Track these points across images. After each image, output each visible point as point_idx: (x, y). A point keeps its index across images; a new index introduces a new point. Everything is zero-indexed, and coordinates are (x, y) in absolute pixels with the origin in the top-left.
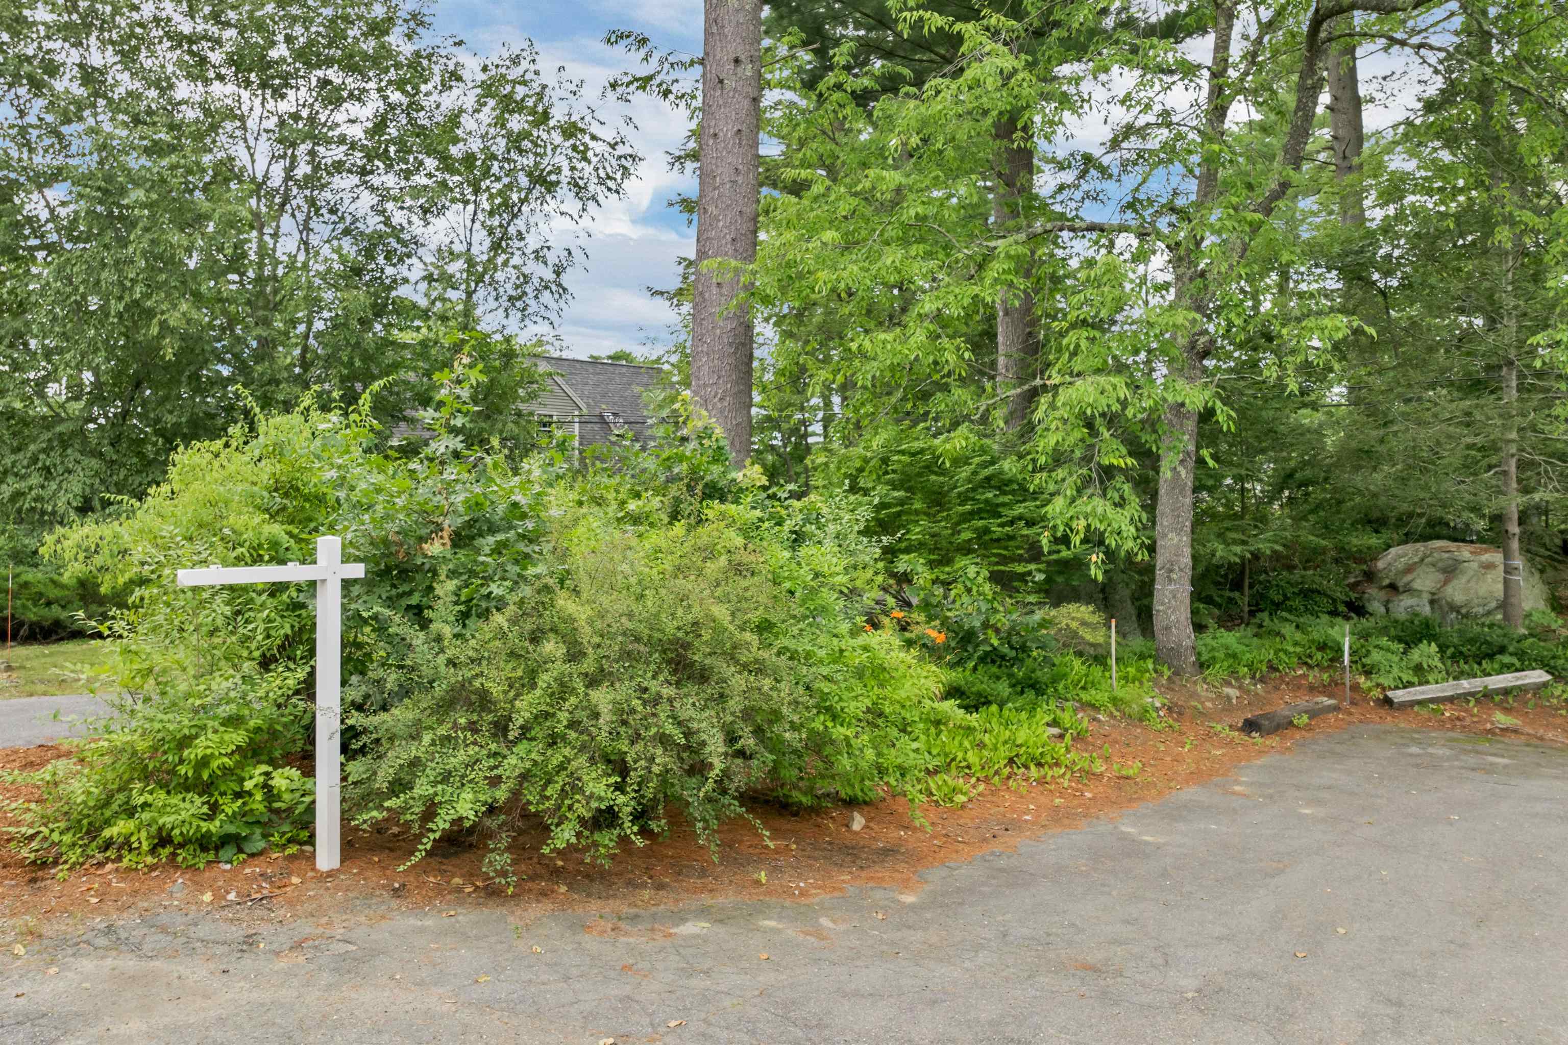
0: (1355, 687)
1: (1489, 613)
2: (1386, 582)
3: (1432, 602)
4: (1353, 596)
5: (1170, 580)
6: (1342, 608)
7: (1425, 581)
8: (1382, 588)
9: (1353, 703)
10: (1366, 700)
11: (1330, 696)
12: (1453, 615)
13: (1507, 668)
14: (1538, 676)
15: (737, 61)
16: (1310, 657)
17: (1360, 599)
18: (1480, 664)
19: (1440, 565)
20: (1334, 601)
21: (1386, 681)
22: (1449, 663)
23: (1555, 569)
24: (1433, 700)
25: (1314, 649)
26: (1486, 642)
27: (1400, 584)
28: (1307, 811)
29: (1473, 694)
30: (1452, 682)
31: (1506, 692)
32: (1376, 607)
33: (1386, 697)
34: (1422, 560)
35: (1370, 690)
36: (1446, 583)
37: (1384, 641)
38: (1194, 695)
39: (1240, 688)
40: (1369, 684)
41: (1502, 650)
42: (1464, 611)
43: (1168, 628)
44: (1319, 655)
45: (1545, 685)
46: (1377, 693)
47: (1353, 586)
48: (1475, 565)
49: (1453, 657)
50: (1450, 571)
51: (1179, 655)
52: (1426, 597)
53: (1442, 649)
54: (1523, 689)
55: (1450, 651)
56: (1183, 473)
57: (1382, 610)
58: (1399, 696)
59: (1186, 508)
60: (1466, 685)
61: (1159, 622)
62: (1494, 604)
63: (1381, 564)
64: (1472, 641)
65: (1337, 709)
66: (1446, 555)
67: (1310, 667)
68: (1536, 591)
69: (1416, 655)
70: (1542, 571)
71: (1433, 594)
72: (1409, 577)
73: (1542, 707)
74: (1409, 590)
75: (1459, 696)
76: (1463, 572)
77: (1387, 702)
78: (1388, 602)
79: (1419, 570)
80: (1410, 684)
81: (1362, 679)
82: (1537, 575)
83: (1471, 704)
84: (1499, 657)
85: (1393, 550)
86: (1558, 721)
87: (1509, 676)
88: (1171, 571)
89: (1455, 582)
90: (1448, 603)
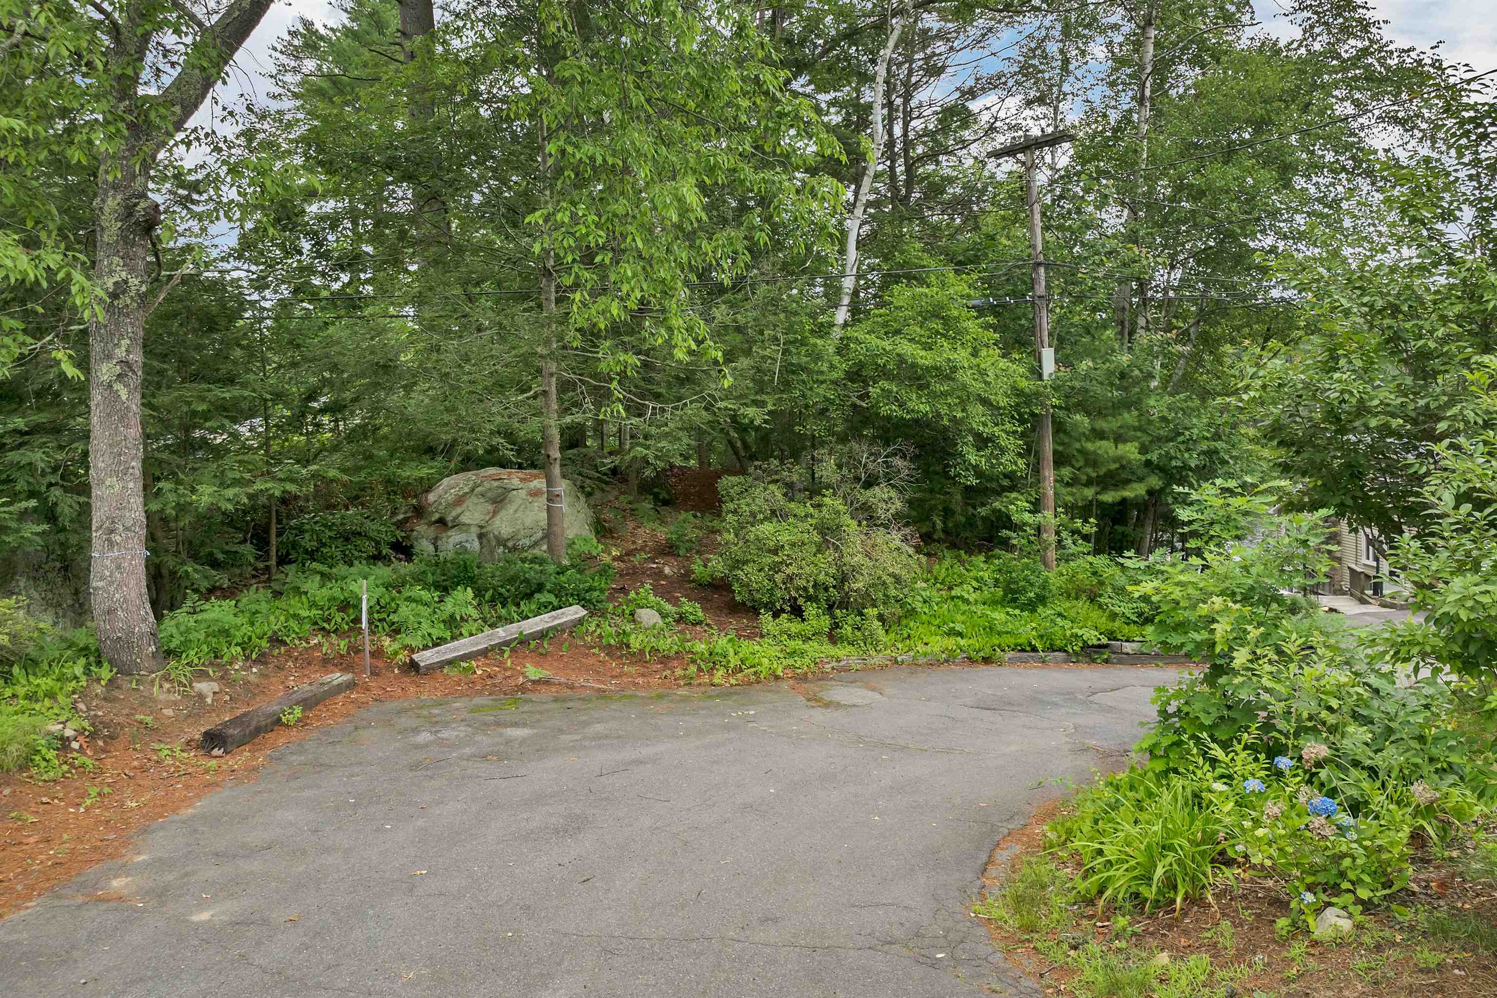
0: (377, 653)
1: (536, 544)
2: (437, 516)
3: (481, 536)
4: (400, 534)
5: (111, 544)
6: (385, 550)
7: (474, 513)
8: (431, 524)
9: (375, 673)
10: (389, 667)
11: (345, 670)
12: (501, 549)
13: (547, 607)
14: (574, 612)
16: (328, 620)
17: (408, 537)
18: (518, 605)
19: (489, 495)
20: (378, 543)
21: (414, 641)
22: (486, 608)
23: (603, 490)
24: (465, 657)
25: (333, 610)
26: (526, 581)
27: (450, 518)
28: (205, 916)
29: (507, 643)
30: (488, 631)
31: (542, 635)
32: (424, 546)
33: (412, 660)
34: (473, 490)
35: (396, 653)
36: (495, 513)
37: (418, 591)
38: (147, 702)
39: (224, 678)
40: (396, 646)
41: (540, 588)
42: (510, 544)
43: (110, 612)
44: (338, 617)
45: (580, 621)
46: (403, 657)
47: (400, 525)
48: (523, 493)
49: (492, 600)
50: (499, 500)
51: (130, 645)
52: (474, 530)
53: (479, 593)
54: (558, 630)
55: (488, 596)
56: (124, 394)
57: (431, 548)
58: (426, 658)
59: (131, 442)
60: (502, 633)
61: (98, 603)
62: (540, 534)
63: (432, 497)
64: (512, 580)
65: (351, 686)
66: (496, 484)
67: (326, 633)
68: (582, 516)
69: (449, 606)
70: (589, 495)
71: (481, 527)
72: (459, 510)
73: (577, 647)
74: (457, 525)
75: (493, 648)
76: (511, 502)
77: (413, 666)
78: (436, 539)
79: (469, 502)
80: (441, 641)
81: (387, 642)
82: (583, 499)
83: (506, 655)
84: (537, 596)
85: (446, 481)
86: (591, 661)
87: (546, 616)
88: (112, 531)
89: (504, 512)
90: (495, 537)
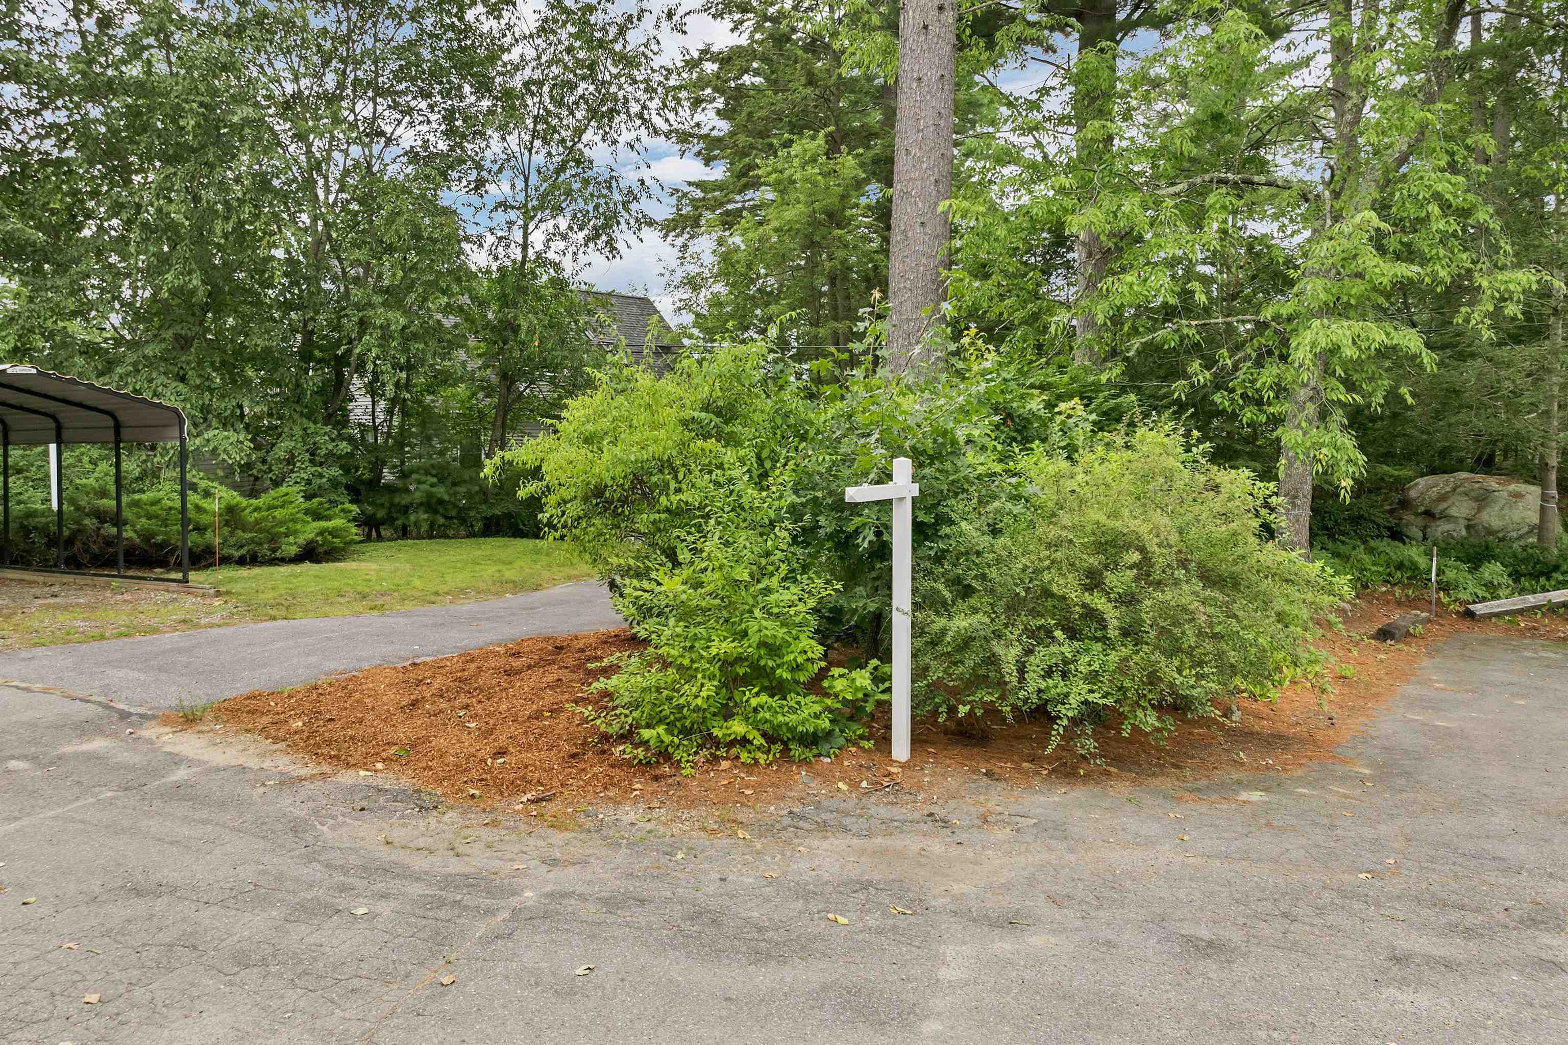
0: (1438, 602)
1: (1524, 536)
2: (1423, 509)
3: (1468, 527)
4: (1393, 521)
7: (1461, 509)
8: (1417, 515)
9: (1440, 616)
10: (1449, 613)
11: (1419, 610)
12: (1492, 538)
13: (1562, 584)
15: (941, 8)
16: (1389, 575)
17: (1399, 524)
18: (1537, 581)
19: (1472, 494)
20: (1379, 526)
21: (1463, 596)
24: (1507, 613)
26: (1537, 562)
27: (1437, 511)
29: (1539, 607)
30: (1518, 597)
32: (1414, 531)
33: (1468, 610)
34: (1454, 490)
35: (1451, 604)
36: (1480, 510)
40: (1449, 599)
42: (1500, 535)
44: (1399, 574)
46: (1458, 607)
47: (1392, 513)
48: (1505, 494)
49: (1515, 574)
50: (1483, 499)
52: (1462, 523)
57: (1421, 534)
58: (1479, 609)
60: (1532, 600)
62: (1526, 529)
63: (1413, 493)
64: (1524, 561)
65: (1430, 621)
66: (1475, 486)
67: (1393, 584)
69: (1485, 573)
71: (1468, 520)
72: (1443, 505)
74: (1445, 516)
75: (1527, 609)
76: (1495, 501)
77: (1470, 614)
78: (1426, 527)
79: (1453, 499)
80: (1484, 599)
81: (1442, 595)
83: (1540, 616)
85: (1420, 481)
89: (1488, 510)
90: (1484, 528)
